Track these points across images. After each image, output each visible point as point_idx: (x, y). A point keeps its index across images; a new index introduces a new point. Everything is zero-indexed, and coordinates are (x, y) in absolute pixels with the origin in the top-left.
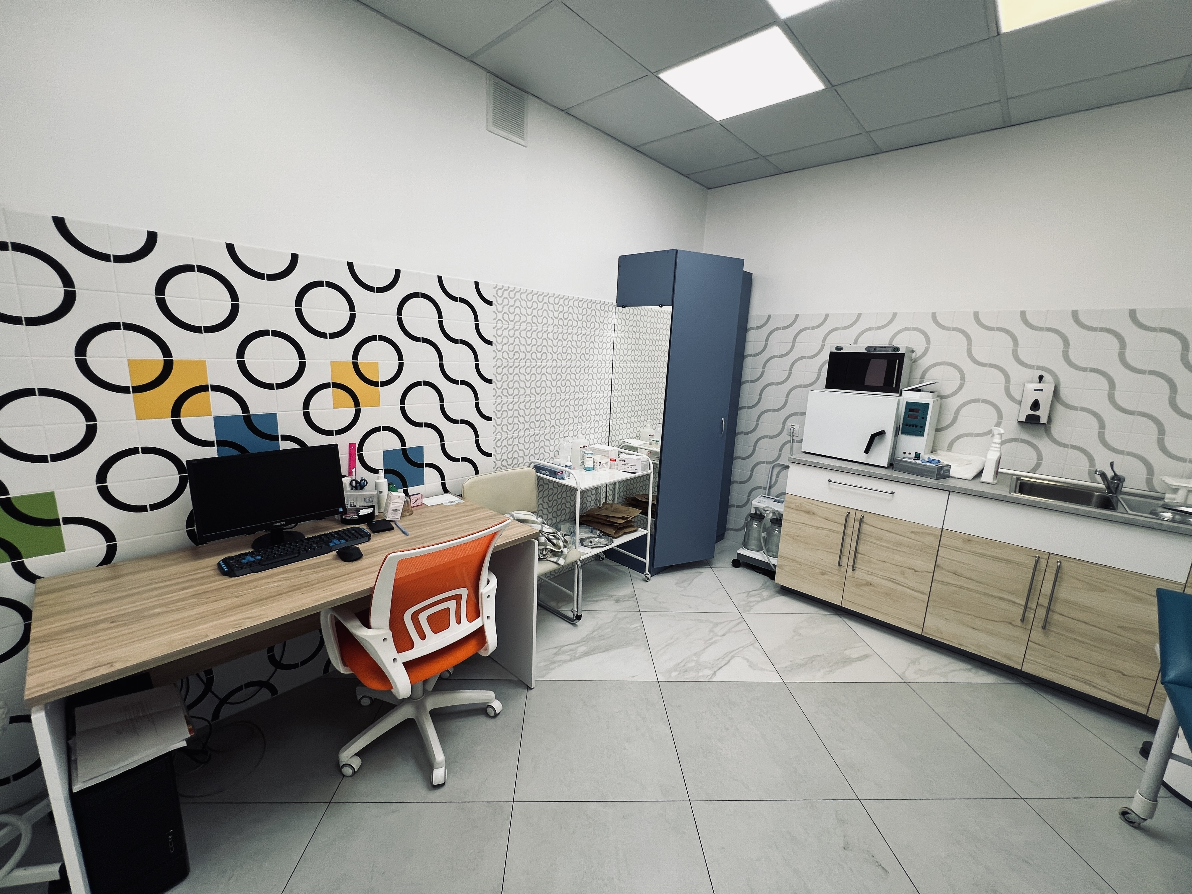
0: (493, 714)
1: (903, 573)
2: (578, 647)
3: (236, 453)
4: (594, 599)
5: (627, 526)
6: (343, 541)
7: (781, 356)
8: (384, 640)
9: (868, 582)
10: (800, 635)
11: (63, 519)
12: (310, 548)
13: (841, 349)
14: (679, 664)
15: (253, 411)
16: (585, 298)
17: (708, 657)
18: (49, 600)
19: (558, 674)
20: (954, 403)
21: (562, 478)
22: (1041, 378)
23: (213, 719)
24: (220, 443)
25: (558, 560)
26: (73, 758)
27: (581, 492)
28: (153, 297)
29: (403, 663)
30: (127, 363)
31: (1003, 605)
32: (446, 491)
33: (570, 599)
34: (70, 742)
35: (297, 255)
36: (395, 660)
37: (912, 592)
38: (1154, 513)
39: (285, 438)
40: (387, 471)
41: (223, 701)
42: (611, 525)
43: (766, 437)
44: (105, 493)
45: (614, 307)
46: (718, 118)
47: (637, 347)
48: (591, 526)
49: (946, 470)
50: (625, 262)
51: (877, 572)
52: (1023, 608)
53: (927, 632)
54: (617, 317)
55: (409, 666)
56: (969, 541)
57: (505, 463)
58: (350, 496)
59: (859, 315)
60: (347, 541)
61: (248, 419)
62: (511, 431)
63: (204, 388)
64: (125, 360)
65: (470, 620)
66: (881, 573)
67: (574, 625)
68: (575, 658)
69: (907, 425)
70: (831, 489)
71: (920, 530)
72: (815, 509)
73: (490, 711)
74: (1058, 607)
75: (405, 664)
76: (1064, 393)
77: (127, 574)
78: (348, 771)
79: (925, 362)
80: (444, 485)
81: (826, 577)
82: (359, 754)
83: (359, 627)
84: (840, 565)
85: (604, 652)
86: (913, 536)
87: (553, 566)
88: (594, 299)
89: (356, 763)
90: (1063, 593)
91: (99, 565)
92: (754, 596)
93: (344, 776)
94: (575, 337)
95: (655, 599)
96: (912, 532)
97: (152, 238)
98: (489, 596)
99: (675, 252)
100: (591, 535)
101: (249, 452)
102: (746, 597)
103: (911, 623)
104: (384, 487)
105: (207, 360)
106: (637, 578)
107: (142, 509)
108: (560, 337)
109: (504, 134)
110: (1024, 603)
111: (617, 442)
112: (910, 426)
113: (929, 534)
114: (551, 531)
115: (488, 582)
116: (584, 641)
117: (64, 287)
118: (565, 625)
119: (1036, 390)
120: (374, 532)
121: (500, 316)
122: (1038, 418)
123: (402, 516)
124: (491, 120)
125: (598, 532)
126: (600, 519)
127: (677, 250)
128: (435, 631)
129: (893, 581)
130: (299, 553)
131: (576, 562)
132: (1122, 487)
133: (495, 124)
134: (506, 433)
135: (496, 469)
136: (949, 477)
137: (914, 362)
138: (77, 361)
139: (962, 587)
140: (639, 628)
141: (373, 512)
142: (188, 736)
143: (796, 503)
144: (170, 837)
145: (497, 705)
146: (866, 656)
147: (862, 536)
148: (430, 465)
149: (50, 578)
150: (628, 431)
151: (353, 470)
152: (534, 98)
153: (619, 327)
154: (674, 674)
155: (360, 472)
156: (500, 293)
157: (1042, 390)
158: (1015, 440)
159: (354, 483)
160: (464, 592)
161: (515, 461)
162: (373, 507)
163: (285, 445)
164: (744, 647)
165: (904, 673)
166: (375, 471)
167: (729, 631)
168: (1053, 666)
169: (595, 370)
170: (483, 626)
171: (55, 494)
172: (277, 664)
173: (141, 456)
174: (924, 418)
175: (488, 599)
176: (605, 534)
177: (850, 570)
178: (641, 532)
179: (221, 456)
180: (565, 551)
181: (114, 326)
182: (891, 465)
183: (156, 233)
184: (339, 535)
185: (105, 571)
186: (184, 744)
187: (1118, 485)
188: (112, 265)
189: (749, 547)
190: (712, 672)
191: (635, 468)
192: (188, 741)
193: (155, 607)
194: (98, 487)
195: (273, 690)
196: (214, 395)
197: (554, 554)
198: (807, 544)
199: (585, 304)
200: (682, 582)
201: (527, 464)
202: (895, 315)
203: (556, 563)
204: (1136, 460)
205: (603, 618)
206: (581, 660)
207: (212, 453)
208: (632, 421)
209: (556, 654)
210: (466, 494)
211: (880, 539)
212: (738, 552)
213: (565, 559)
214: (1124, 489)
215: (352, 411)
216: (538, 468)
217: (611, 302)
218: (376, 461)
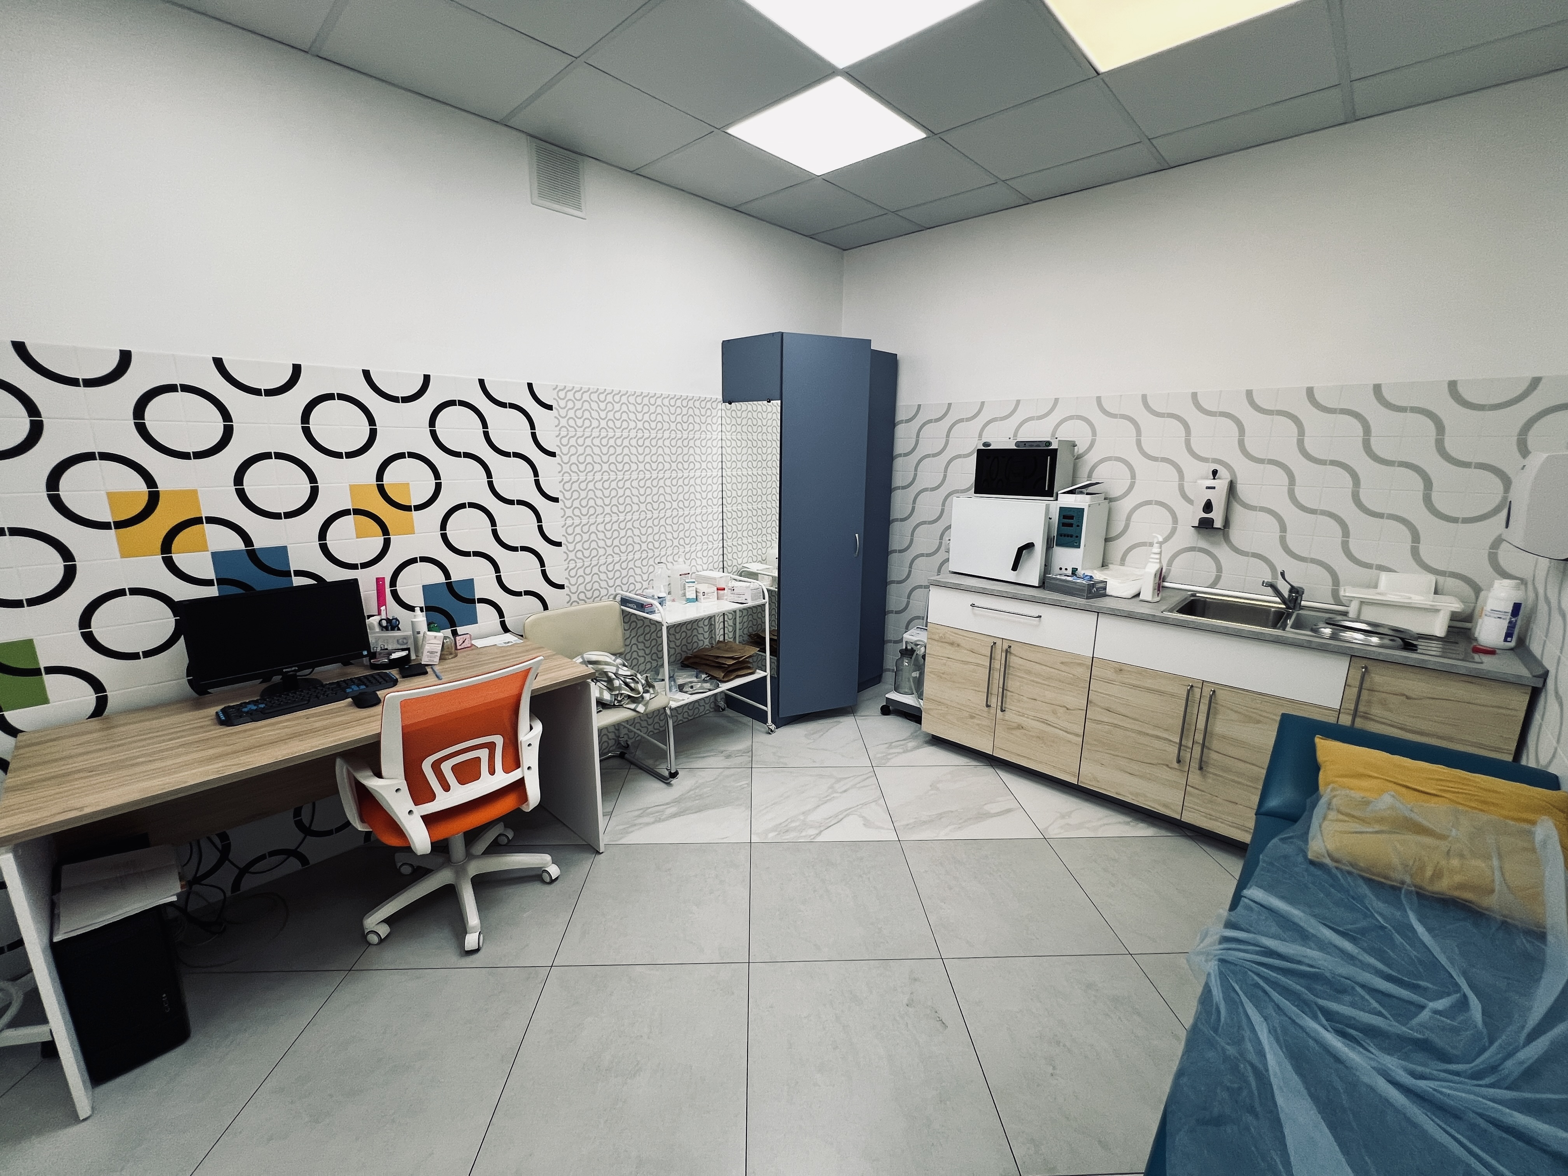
0: (548, 880)
1: (1054, 712)
2: (666, 808)
3: (240, 591)
4: (702, 755)
5: (741, 666)
6: (363, 687)
7: (934, 455)
8: (398, 790)
9: (1019, 725)
10: (938, 789)
11: (45, 668)
12: (324, 694)
13: (989, 445)
14: (781, 824)
15: (257, 545)
16: (678, 394)
17: (816, 817)
18: (27, 753)
19: (636, 837)
20: (1124, 506)
21: (653, 612)
22: (1215, 473)
23: (233, 890)
24: (221, 582)
25: (637, 707)
26: (56, 912)
27: (667, 627)
28: (131, 423)
29: (422, 817)
30: (105, 498)
31: (1158, 744)
32: (506, 630)
33: (663, 756)
34: (55, 897)
35: (300, 365)
36: (410, 812)
37: (1065, 734)
38: (1315, 631)
39: (299, 573)
40: (428, 609)
41: (244, 871)
42: (720, 666)
43: (922, 555)
44: (90, 640)
45: (720, 404)
46: (819, 173)
47: (755, 450)
48: (696, 669)
49: (1101, 588)
50: (730, 348)
51: (1028, 712)
52: (1177, 746)
53: (1084, 781)
54: (724, 415)
55: (428, 820)
56: (1121, 670)
57: (582, 596)
58: (376, 637)
59: (1018, 402)
60: (367, 686)
61: (252, 554)
62: (588, 558)
63: (198, 521)
64: (103, 493)
65: (507, 770)
66: (1033, 713)
67: (669, 784)
68: (659, 820)
69: (1061, 536)
70: (975, 614)
71: (1070, 660)
72: (959, 640)
73: (545, 876)
74: (1215, 744)
75: (424, 818)
76: (1240, 488)
77: (121, 725)
78: (374, 939)
79: (1091, 459)
80: (503, 624)
81: (976, 721)
82: (388, 921)
83: (370, 777)
84: (988, 706)
85: (696, 813)
86: (1063, 668)
87: (631, 714)
88: (690, 395)
89: (384, 930)
90: (1220, 727)
91: (89, 718)
92: (896, 747)
93: (370, 944)
94: (667, 443)
95: (774, 753)
96: (1062, 663)
97: (125, 358)
98: (530, 745)
99: (780, 336)
100: (695, 679)
101: (254, 590)
102: (888, 748)
103: (1065, 771)
104: (422, 625)
105: (199, 489)
106: (759, 730)
107: (134, 656)
108: (647, 443)
109: (556, 206)
110: (1178, 741)
111: (735, 567)
112: (1065, 536)
113: (1080, 664)
114: (629, 673)
115: (531, 728)
116: (677, 801)
117: (30, 416)
118: (658, 785)
119: (1208, 488)
120: (404, 677)
121: (563, 422)
122: (1211, 521)
123: (442, 658)
124: (536, 192)
125: (704, 676)
126: (708, 660)
127: (782, 334)
128: (462, 781)
129: (1045, 722)
130: (309, 701)
131: (664, 708)
132: (1301, 600)
133: (541, 195)
134: (581, 561)
135: (571, 603)
136: (1105, 595)
137: (1077, 458)
138: (49, 496)
139: (1116, 726)
140: (746, 786)
141: (408, 656)
142: (179, 890)
143: (939, 634)
144: (164, 995)
145: (554, 870)
146: (1009, 811)
147: (1010, 671)
148: (482, 601)
149: (34, 732)
150: (750, 554)
151: (383, 608)
152: (591, 159)
153: (729, 428)
154: (771, 835)
155: (393, 609)
156: (562, 394)
157: (1214, 488)
158: (1192, 549)
159: (384, 623)
160: (499, 740)
161: (596, 594)
162: (408, 649)
163: (298, 581)
164: (865, 804)
165: (1047, 828)
166: (411, 609)
167: (853, 786)
168: (1213, 813)
169: (698, 481)
170: (523, 778)
171: (35, 641)
172: (307, 831)
173: (128, 598)
174: (1080, 526)
175: (529, 748)
176: (713, 678)
177: (999, 711)
178: (759, 674)
179: (222, 594)
180: (647, 696)
181: (88, 457)
182: (1044, 584)
183: (130, 352)
184: (360, 681)
185: (95, 723)
186: (174, 899)
187: (1297, 598)
188: (82, 390)
189: (900, 690)
190: (817, 832)
191: (744, 597)
192: (178, 895)
193: (138, 757)
194: (82, 633)
195: (303, 860)
196: (208, 528)
197: (633, 700)
198: (954, 682)
199: (679, 402)
200: (813, 734)
201: (612, 596)
202: (1057, 400)
203: (634, 710)
204: (1319, 568)
205: (706, 776)
206: (667, 822)
207: (212, 592)
208: (755, 540)
209: (639, 816)
210: (528, 634)
211: (1029, 672)
212: (887, 696)
213: (646, 705)
214: (1303, 603)
215: (380, 541)
216: (625, 601)
217: (714, 397)
218: (417, 599)
